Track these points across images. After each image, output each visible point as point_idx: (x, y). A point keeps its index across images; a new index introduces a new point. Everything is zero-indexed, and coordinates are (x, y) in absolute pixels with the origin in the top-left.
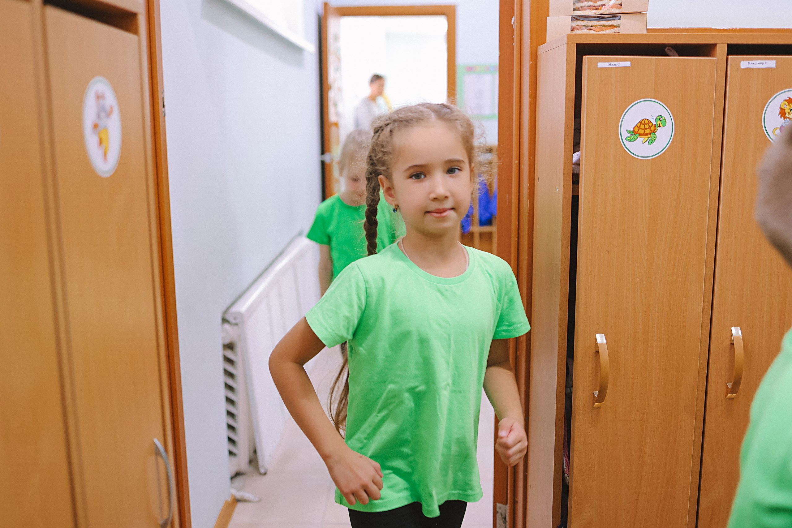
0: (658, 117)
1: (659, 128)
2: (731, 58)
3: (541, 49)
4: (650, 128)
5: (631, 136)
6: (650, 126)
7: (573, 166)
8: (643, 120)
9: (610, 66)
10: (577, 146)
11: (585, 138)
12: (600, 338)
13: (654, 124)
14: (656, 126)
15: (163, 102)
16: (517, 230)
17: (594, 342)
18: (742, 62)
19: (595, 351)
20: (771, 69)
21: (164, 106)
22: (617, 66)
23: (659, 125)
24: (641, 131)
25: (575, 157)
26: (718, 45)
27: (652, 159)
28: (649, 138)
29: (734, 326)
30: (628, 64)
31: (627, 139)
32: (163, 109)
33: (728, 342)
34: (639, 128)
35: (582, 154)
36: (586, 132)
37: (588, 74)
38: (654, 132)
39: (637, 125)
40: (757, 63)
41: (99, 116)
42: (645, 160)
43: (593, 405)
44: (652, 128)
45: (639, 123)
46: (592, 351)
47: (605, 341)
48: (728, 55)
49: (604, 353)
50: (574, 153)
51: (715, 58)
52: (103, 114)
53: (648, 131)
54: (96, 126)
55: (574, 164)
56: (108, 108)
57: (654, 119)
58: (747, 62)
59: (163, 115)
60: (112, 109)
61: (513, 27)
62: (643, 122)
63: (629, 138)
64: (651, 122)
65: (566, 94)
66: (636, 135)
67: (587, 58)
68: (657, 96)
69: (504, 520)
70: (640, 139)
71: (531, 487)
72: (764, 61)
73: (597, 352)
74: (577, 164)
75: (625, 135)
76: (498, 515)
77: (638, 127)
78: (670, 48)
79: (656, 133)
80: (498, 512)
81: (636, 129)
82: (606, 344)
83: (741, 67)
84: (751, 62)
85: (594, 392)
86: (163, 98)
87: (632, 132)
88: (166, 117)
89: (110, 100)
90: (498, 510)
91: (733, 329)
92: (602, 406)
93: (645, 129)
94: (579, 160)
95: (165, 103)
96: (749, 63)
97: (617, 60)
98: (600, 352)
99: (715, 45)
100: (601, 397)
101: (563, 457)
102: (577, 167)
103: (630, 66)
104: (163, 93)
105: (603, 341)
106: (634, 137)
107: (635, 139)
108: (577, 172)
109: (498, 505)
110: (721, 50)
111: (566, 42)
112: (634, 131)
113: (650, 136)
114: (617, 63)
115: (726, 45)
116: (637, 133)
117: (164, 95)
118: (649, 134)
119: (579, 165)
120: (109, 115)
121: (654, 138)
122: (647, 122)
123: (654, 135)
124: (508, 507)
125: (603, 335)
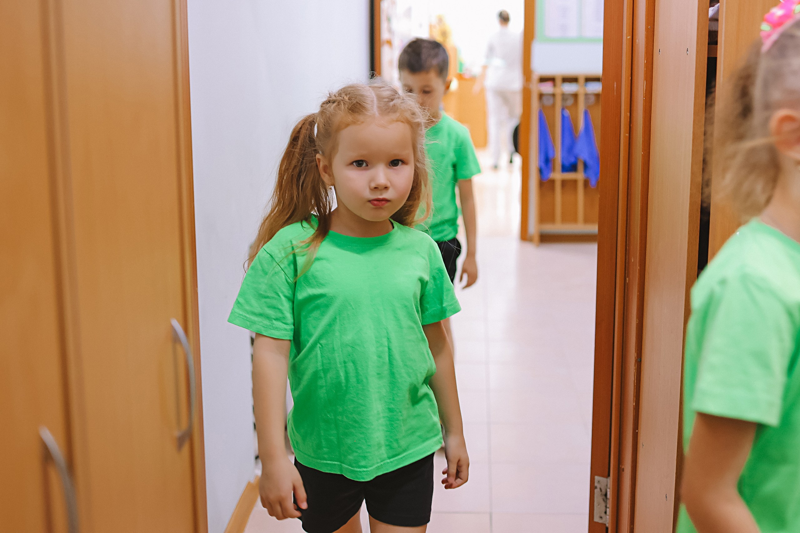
7: (709, 22)
16: (628, 123)
25: (711, 11)
35: (723, 4)
50: (711, 6)
55: (710, 19)
69: (604, 497)
74: (715, 19)
76: (597, 491)
80: (596, 488)
90: (596, 484)
94: (717, 12)
102: (713, 23)
108: (715, 30)
109: (597, 478)
119: (717, 20)
124: (610, 481)
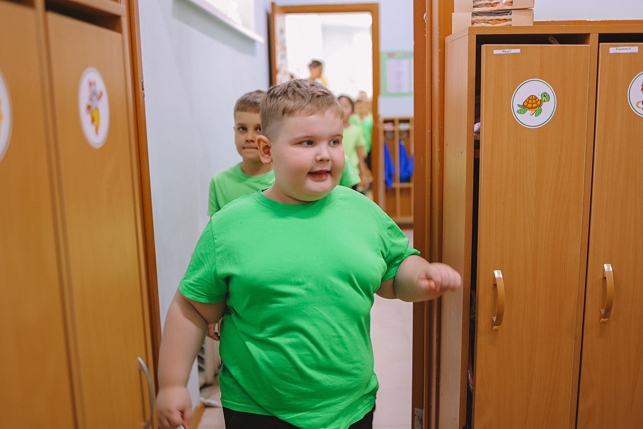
0: (543, 94)
1: (544, 103)
2: (602, 45)
3: (448, 39)
4: (536, 102)
5: (521, 110)
6: (537, 101)
7: (475, 134)
8: (531, 96)
9: (504, 53)
10: (477, 118)
11: (484, 111)
12: (498, 274)
13: (540, 100)
14: (542, 101)
15: (143, 86)
16: (430, 186)
17: (493, 277)
18: (610, 48)
19: (494, 284)
20: (635, 54)
21: (143, 89)
22: (509, 52)
23: (544, 100)
24: (530, 106)
25: (476, 127)
26: (591, 34)
27: (538, 128)
28: (536, 111)
29: (606, 264)
30: (518, 51)
31: (518, 111)
32: (143, 92)
33: (601, 277)
34: (528, 103)
35: (481, 124)
36: (485, 107)
37: (486, 60)
38: (540, 106)
39: (526, 101)
40: (623, 49)
41: (91, 99)
42: (533, 128)
43: (492, 328)
44: (539, 103)
45: (528, 99)
46: (491, 284)
47: (501, 276)
48: (599, 42)
49: (501, 286)
50: (475, 124)
51: (589, 45)
52: (95, 98)
53: (535, 105)
54: (89, 107)
55: (475, 133)
56: (99, 93)
57: (540, 95)
58: (615, 48)
59: (143, 96)
60: (101, 93)
61: (425, 22)
62: (531, 98)
63: (520, 111)
64: (537, 98)
65: (469, 76)
66: (526, 109)
67: (484, 46)
68: (541, 77)
69: (420, 422)
70: (529, 112)
71: (442, 394)
72: (628, 48)
73: (495, 285)
74: (478, 132)
75: (516, 108)
76: (416, 417)
77: (526, 102)
78: (552, 37)
79: (542, 107)
80: (415, 415)
81: (526, 104)
82: (502, 278)
83: (610, 52)
84: (618, 48)
85: (493, 317)
86: (142, 83)
87: (522, 106)
88: (145, 98)
89: (100, 86)
90: (416, 413)
91: (605, 266)
92: (499, 329)
93: (532, 104)
94: (479, 129)
95: (144, 87)
96: (617, 49)
97: (509, 48)
98: (497, 285)
99: (589, 34)
100: (499, 322)
101: (468, 370)
102: (478, 135)
103: (519, 53)
104: (142, 78)
105: (500, 276)
106: (524, 110)
107: (525, 112)
108: (478, 139)
109: (416, 409)
110: (594, 38)
111: (467, 33)
112: (523, 105)
113: (536, 109)
114: (509, 50)
115: (598, 34)
116: (526, 107)
117: (143, 81)
118: (536, 107)
119: (479, 133)
120: (99, 98)
121: (540, 111)
122: (534, 98)
123: (540, 109)
124: (424, 411)
125: (500, 271)
